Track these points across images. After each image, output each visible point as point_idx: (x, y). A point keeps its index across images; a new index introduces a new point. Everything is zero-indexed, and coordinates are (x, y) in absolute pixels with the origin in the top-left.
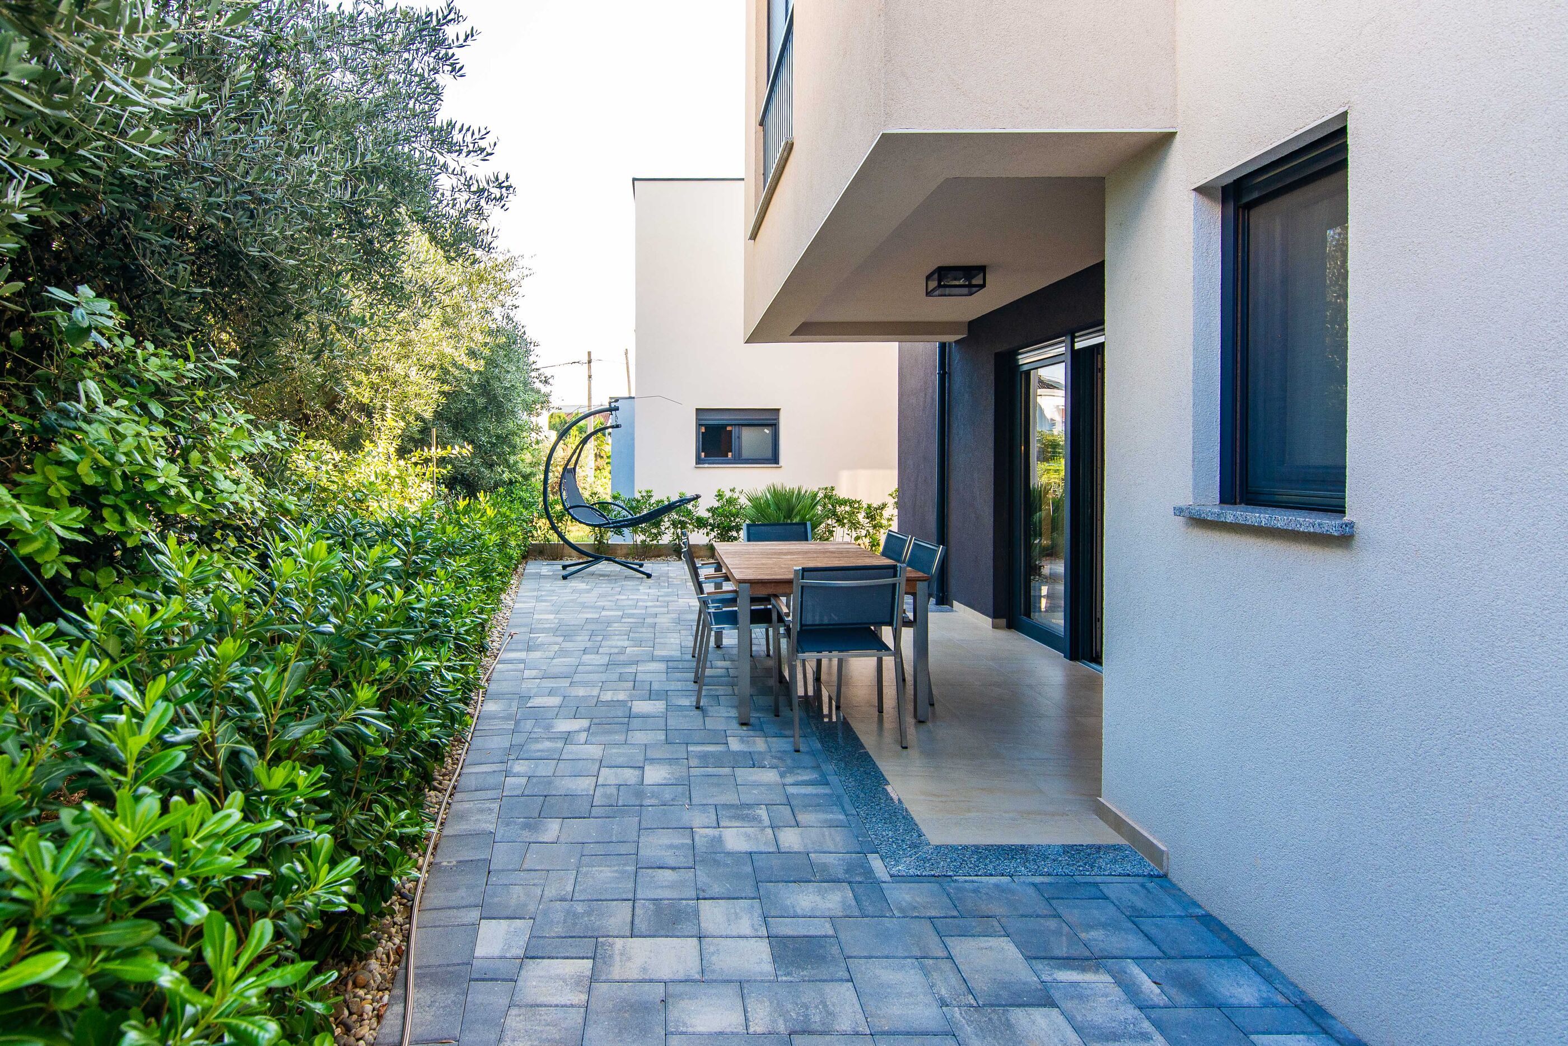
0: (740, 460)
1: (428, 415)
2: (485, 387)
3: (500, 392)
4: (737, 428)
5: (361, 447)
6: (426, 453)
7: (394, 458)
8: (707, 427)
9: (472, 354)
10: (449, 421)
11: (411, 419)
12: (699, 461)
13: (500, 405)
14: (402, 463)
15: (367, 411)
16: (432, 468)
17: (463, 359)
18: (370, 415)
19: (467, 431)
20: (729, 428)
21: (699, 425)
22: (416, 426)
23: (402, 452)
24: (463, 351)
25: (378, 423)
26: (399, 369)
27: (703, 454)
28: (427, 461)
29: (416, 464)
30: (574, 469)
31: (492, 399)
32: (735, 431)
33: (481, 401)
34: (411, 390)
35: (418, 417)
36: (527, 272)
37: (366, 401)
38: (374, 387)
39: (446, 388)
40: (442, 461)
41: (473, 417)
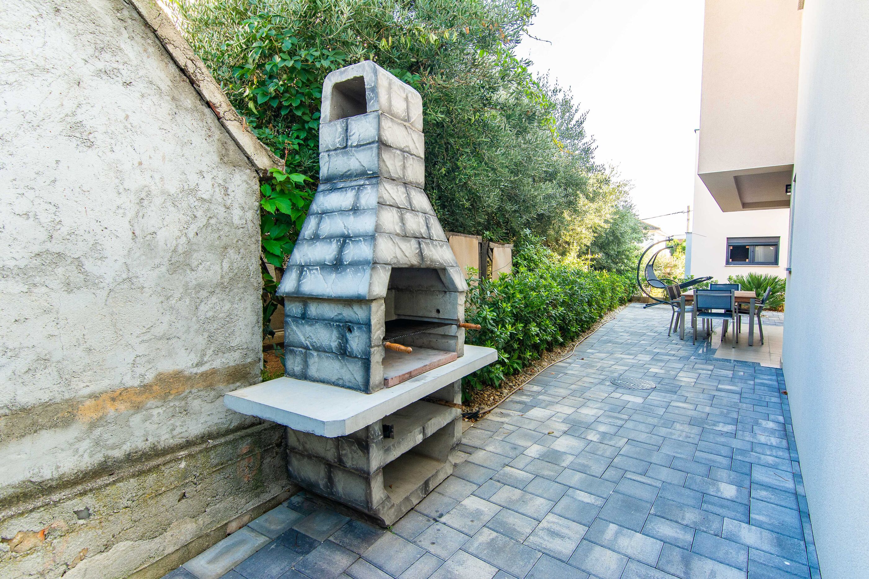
0: (753, 263)
1: (589, 244)
2: (613, 233)
3: (619, 235)
4: (752, 247)
5: (566, 255)
6: (586, 257)
7: (576, 258)
8: (734, 247)
9: (606, 221)
10: (598, 246)
11: (583, 246)
12: (728, 263)
13: (619, 240)
14: (578, 260)
15: (568, 243)
16: (588, 262)
17: (603, 225)
18: (569, 245)
19: (605, 250)
20: (747, 247)
21: (728, 246)
22: (584, 248)
23: (579, 256)
24: (603, 221)
25: (571, 247)
26: (579, 230)
27: (731, 260)
28: (587, 259)
29: (583, 260)
30: (653, 265)
31: (616, 237)
32: (751, 249)
33: (611, 238)
34: (583, 236)
35: (585, 245)
36: (633, 186)
37: (568, 240)
38: (571, 236)
39: (596, 235)
40: (592, 260)
41: (608, 244)
